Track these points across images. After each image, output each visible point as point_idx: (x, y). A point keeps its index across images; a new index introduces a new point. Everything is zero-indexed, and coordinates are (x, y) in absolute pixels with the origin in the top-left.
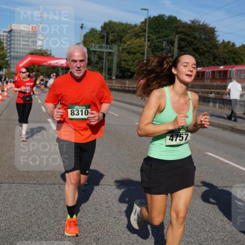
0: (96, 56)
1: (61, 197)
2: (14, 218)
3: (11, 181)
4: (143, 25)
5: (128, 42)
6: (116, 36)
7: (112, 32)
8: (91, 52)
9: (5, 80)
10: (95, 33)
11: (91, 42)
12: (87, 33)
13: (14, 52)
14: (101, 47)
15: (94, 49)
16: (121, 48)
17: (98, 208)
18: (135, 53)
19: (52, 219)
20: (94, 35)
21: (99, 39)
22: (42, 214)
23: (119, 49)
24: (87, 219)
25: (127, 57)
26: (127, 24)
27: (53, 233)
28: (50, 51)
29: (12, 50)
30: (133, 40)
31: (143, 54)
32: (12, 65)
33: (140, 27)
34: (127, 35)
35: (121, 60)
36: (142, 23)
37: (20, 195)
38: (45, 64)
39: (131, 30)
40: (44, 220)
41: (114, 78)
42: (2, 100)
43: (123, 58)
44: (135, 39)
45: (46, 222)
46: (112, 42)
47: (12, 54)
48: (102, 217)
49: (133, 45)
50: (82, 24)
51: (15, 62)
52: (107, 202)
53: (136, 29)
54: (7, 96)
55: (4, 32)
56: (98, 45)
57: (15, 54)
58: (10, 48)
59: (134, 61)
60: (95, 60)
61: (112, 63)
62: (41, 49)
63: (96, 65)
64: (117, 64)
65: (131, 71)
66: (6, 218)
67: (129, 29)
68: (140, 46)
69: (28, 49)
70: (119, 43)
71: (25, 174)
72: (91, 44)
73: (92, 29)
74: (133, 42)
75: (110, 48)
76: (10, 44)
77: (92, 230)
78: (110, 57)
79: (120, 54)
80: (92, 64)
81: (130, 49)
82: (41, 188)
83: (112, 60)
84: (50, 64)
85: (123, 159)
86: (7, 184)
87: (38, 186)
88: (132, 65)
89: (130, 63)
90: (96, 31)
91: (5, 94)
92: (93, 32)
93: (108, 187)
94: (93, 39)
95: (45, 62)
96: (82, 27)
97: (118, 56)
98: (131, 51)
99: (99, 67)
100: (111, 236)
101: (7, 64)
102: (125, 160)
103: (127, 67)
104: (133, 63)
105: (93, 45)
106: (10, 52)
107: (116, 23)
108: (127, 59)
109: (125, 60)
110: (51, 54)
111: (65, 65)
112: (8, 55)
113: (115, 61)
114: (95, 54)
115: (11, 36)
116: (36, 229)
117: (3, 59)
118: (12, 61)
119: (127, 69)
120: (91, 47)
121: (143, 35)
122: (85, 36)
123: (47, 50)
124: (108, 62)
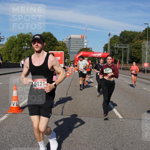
0: (117, 50)
1: (111, 124)
2: (90, 132)
3: (85, 116)
4: (144, 32)
5: (136, 42)
6: (129, 39)
7: (126, 37)
8: (114, 49)
9: (68, 65)
10: (116, 37)
11: (114, 43)
12: (112, 38)
13: (72, 50)
14: (120, 46)
15: (116, 47)
16: (131, 46)
17: (130, 129)
18: (139, 48)
19: (109, 133)
20: (116, 39)
21: (119, 41)
22: (103, 131)
23: (130, 47)
24: (126, 134)
25: (135, 50)
26: (135, 32)
27: (110, 139)
28: (91, 48)
29: (71, 48)
30: (138, 41)
32: (70, 57)
33: (143, 33)
34: (135, 38)
35: (131, 52)
36: (144, 31)
37: (91, 122)
38: (90, 56)
39: (137, 35)
40: (105, 133)
41: (128, 63)
42: (69, 76)
43: (133, 51)
44: (140, 40)
45: (106, 134)
46: (126, 42)
47: (71, 51)
48: (132, 134)
49: (139, 44)
50: (110, 33)
51: (72, 55)
52: (134, 127)
53: (140, 34)
54: (71, 74)
55: (67, 39)
56: (118, 45)
57: (72, 51)
58: (70, 48)
59: (139, 53)
60: (117, 53)
61: (127, 55)
62: (86, 47)
63: (117, 56)
64: (130, 55)
65: (138, 58)
66: (87, 131)
67: (136, 35)
69: (79, 48)
70: (131, 43)
71: (91, 113)
72: (114, 44)
73: (115, 35)
74: (139, 42)
75: (125, 46)
76: (70, 45)
77: (129, 139)
78: (126, 51)
79: (131, 49)
80: (115, 55)
81: (137, 46)
82: (100, 119)
83: (127, 53)
84: (93, 56)
85: (139, 107)
86: (83, 117)
87: (98, 118)
88: (138, 55)
89: (137, 54)
90: (117, 36)
91: (70, 72)
92: (115, 37)
93: (133, 120)
94: (115, 41)
95: (90, 55)
96: (109, 35)
97: (130, 50)
98: (137, 47)
99: (119, 57)
100: (139, 142)
101: (68, 56)
102: (140, 107)
103: (135, 56)
104: (139, 54)
105: (116, 45)
106: (70, 50)
107: (128, 32)
108: (135, 52)
109: (134, 53)
110: (92, 50)
111: (101, 56)
112: (69, 51)
113: (128, 53)
114: (117, 49)
115: (70, 41)
116: (102, 137)
117: (66, 54)
118: (71, 55)
119: (135, 57)
120: (115, 45)
121: (144, 38)
122: (111, 39)
123: (90, 48)
124: (124, 53)
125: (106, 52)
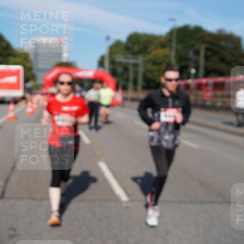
11: (117, 53)
15: (120, 60)
16: (146, 58)
18: (160, 64)
41: (139, 88)
58: (37, 60)
64: (143, 75)
68: (166, 56)
96: (107, 39)
103: (152, 77)
106: (36, 64)
113: (141, 72)
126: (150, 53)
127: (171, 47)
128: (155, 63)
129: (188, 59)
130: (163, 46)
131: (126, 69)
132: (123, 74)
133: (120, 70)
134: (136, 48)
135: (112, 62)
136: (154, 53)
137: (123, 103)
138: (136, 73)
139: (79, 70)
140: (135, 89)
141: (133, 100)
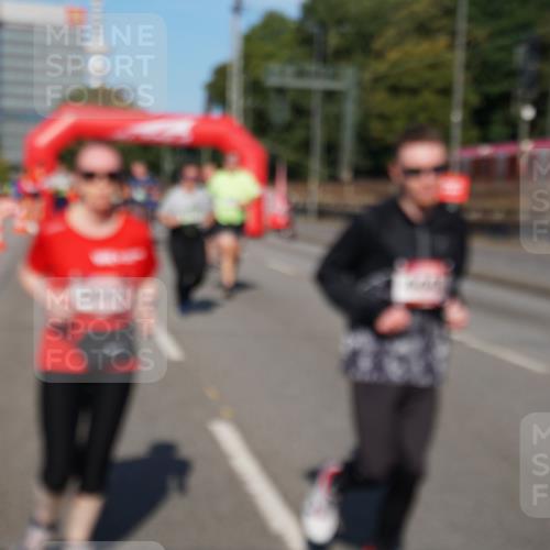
0: (286, 105)
8: (269, 93)
11: (269, 57)
12: (253, 29)
15: (279, 83)
16: (367, 76)
18: (414, 91)
29: (7, 91)
31: (446, 92)
32: (6, 143)
35: (368, 116)
39: (403, 14)
41: (346, 174)
47: (8, 104)
49: (410, 65)
53: (419, 8)
56: (290, 69)
63: (284, 136)
64: (358, 132)
68: (433, 67)
70: (362, 59)
72: (269, 65)
73: (271, 14)
74: (409, 53)
78: (332, 109)
90: (284, 20)
92: (272, 24)
94: (273, 47)
96: (237, 9)
99: (294, 141)
105: (275, 68)
109: (383, 117)
113: (350, 120)
114: (282, 100)
118: (6, 130)
122: (248, 39)
125: (225, 116)
126: (379, 55)
127: (453, 34)
128: (395, 90)
129: (512, 74)
130: (423, 29)
131: (300, 112)
132: (289, 127)
133: (279, 113)
134: (333, 40)
135: (254, 88)
136: (393, 55)
137: (289, 224)
138: (334, 122)
139: (146, 116)
140: (332, 178)
141: (323, 213)
